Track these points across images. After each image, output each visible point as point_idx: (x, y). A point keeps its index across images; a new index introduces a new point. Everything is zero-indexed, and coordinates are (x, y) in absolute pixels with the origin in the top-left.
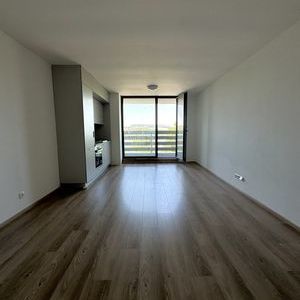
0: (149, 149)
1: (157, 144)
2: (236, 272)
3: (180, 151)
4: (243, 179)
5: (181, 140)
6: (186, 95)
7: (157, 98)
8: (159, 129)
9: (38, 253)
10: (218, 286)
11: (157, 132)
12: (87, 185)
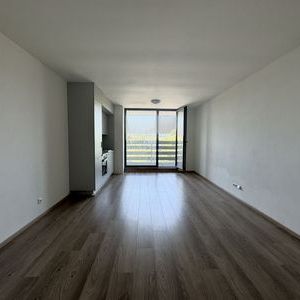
0: (149, 158)
1: (157, 153)
2: (238, 266)
3: (180, 161)
4: (240, 188)
5: (180, 150)
6: (185, 108)
7: (158, 110)
8: (160, 139)
9: (63, 252)
10: (224, 277)
11: (158, 142)
12: (95, 192)
